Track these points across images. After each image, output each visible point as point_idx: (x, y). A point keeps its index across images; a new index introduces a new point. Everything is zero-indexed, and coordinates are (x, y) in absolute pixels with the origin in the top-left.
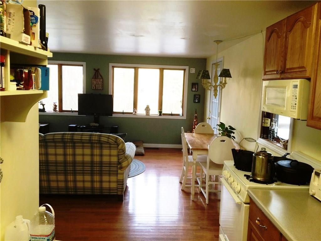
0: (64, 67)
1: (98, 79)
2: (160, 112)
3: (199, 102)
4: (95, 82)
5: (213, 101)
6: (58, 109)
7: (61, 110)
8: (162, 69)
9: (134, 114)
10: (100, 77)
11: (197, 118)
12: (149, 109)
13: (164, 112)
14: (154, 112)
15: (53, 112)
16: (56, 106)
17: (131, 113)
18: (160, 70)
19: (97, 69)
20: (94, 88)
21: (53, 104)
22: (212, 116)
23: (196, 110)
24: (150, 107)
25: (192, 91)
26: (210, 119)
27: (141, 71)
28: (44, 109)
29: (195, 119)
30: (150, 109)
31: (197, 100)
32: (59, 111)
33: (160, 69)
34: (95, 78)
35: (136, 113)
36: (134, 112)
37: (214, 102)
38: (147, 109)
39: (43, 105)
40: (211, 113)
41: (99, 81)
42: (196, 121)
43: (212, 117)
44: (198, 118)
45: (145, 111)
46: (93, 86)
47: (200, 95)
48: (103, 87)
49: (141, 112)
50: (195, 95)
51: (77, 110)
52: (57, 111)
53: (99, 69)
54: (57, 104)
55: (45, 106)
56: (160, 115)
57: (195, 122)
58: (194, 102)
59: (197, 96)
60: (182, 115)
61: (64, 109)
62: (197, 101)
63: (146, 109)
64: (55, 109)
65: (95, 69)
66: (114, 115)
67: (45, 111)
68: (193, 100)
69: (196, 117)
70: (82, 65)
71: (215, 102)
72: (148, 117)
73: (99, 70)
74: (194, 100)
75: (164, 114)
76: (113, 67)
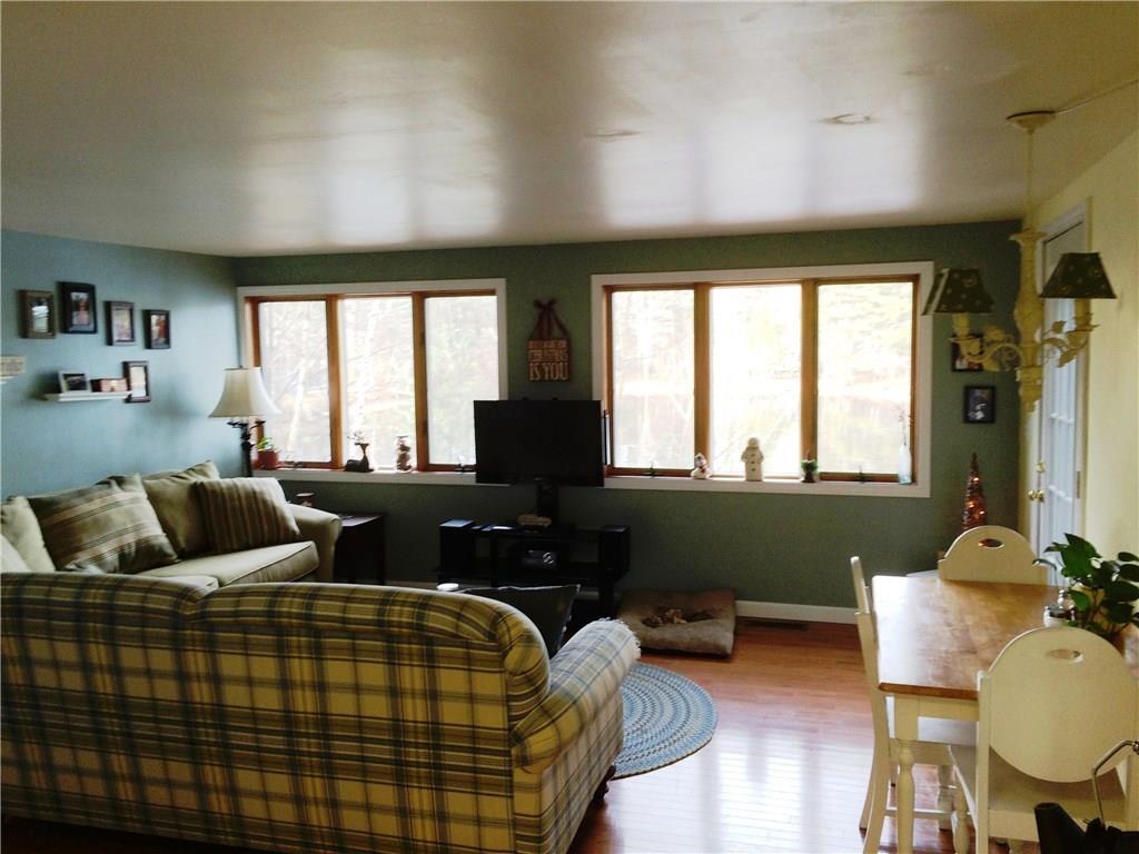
0: (431, 303)
1: (549, 339)
2: (809, 467)
3: (990, 419)
4: (538, 353)
5: (1054, 415)
6: (413, 462)
7: (425, 465)
8: (812, 283)
9: (696, 478)
10: (556, 332)
11: (981, 495)
12: (757, 456)
13: (824, 465)
14: (782, 466)
15: (396, 471)
16: (404, 448)
17: (686, 473)
18: (803, 286)
19: (545, 302)
20: (535, 376)
21: (396, 441)
22: (1052, 488)
23: (975, 456)
24: (762, 447)
25: (954, 369)
26: (1041, 499)
27: (720, 297)
28: (365, 460)
29: (971, 499)
30: (765, 454)
31: (982, 410)
32: (418, 469)
33: (803, 282)
34: (541, 338)
35: (703, 471)
36: (696, 466)
37: (1057, 423)
38: (750, 453)
39: (364, 446)
40: (1048, 471)
41: (556, 348)
42: (979, 506)
43: (1051, 493)
44: (985, 494)
45: (743, 464)
46: (533, 368)
47: (993, 389)
48: (570, 372)
49: (726, 466)
50: (968, 390)
51: (472, 461)
52: (410, 467)
53: (552, 302)
54: (411, 442)
55: (367, 449)
56: (809, 479)
57: (971, 511)
58: (967, 420)
59: (978, 393)
60: (908, 480)
61: (435, 459)
62: (980, 415)
63: (744, 457)
64: (403, 459)
65: (538, 304)
66: (611, 483)
67: (371, 467)
68: (958, 411)
69: (977, 491)
70: (492, 293)
71: (1060, 422)
72: (754, 488)
73: (556, 307)
74: (967, 408)
75: (826, 477)
76: (610, 290)
